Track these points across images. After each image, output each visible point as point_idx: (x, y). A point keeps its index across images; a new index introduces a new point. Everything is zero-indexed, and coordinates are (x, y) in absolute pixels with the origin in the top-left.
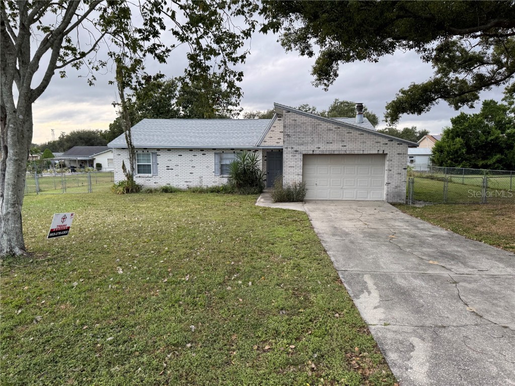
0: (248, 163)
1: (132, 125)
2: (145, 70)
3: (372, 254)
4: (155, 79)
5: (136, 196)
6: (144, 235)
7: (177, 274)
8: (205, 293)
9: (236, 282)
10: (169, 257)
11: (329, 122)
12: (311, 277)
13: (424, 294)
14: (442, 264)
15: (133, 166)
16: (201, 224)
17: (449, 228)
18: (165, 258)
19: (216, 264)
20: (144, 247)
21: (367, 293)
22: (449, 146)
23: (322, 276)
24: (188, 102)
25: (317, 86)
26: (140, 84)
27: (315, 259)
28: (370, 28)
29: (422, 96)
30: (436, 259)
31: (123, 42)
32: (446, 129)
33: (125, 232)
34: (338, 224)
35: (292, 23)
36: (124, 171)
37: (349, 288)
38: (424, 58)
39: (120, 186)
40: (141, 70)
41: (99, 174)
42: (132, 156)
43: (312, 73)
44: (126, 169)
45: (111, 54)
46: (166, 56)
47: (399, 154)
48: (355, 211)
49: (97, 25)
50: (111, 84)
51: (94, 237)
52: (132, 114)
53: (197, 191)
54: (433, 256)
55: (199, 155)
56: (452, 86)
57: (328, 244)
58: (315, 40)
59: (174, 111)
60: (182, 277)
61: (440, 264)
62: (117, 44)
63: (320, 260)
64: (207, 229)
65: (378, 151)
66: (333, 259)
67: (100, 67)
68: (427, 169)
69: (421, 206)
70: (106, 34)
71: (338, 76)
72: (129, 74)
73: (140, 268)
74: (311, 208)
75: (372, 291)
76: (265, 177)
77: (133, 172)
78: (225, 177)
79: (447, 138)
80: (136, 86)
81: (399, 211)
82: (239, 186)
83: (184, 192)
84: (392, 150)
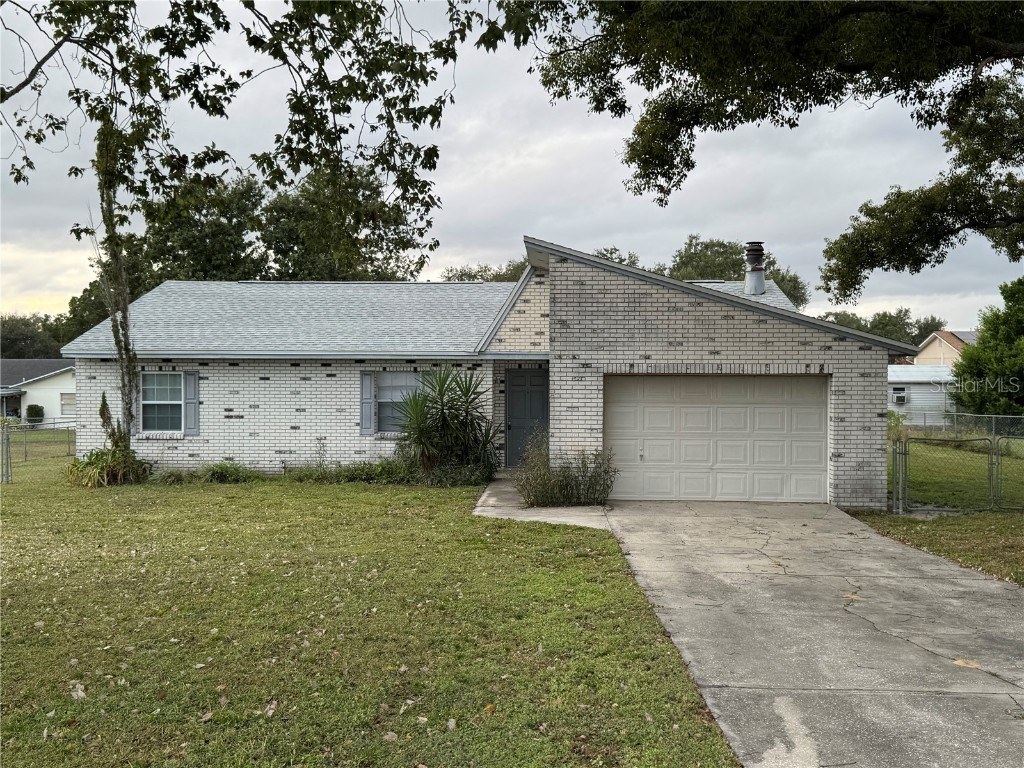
0: (453, 400)
1: (134, 296)
2: (170, 142)
3: (797, 643)
4: (200, 163)
5: (134, 493)
6: (152, 595)
7: (241, 700)
8: (322, 750)
9: (411, 719)
10: (222, 654)
11: (673, 287)
12: (626, 704)
13: (941, 747)
14: (989, 668)
15: (130, 412)
16: (317, 566)
17: (1008, 574)
18: (208, 655)
19: (356, 671)
20: (149, 626)
21: (783, 745)
22: (1000, 360)
23: (656, 700)
24: (290, 239)
25: (638, 191)
26: (157, 177)
27: (638, 657)
28: (776, 39)
29: (920, 222)
30: (973, 654)
31: (112, 65)
32: (989, 314)
33: (98, 587)
34: (703, 564)
35: (570, 26)
36: (104, 422)
37: (732, 734)
38: (920, 117)
39: (90, 464)
40: (160, 139)
41: (34, 436)
42: (130, 381)
43: (623, 157)
44: (109, 418)
45: (77, 96)
46: (226, 99)
47: (863, 375)
48: (748, 530)
49: (42, 20)
50: (76, 175)
51: (9, 601)
52: (134, 267)
53: (309, 477)
54: (964, 647)
55: (319, 377)
56: (1000, 198)
57: (674, 617)
58: (630, 71)
59: (253, 261)
60: (256, 708)
61: (985, 668)
62: (96, 71)
63: (653, 659)
64: (333, 577)
65: (808, 366)
66: (687, 656)
67: (48, 133)
68: (942, 423)
69: (930, 518)
70: (67, 44)
71: (693, 166)
72: (125, 149)
73: (137, 683)
74: (627, 521)
75: (796, 741)
76: (500, 439)
77: (129, 424)
78: (390, 439)
79: (994, 337)
80: (144, 182)
81: (870, 529)
82: (429, 462)
83: (273, 479)
84: (843, 362)
